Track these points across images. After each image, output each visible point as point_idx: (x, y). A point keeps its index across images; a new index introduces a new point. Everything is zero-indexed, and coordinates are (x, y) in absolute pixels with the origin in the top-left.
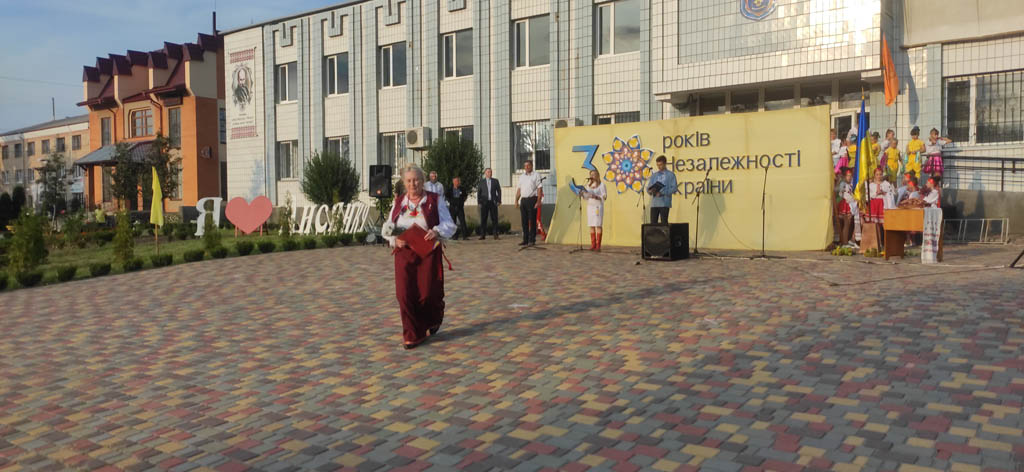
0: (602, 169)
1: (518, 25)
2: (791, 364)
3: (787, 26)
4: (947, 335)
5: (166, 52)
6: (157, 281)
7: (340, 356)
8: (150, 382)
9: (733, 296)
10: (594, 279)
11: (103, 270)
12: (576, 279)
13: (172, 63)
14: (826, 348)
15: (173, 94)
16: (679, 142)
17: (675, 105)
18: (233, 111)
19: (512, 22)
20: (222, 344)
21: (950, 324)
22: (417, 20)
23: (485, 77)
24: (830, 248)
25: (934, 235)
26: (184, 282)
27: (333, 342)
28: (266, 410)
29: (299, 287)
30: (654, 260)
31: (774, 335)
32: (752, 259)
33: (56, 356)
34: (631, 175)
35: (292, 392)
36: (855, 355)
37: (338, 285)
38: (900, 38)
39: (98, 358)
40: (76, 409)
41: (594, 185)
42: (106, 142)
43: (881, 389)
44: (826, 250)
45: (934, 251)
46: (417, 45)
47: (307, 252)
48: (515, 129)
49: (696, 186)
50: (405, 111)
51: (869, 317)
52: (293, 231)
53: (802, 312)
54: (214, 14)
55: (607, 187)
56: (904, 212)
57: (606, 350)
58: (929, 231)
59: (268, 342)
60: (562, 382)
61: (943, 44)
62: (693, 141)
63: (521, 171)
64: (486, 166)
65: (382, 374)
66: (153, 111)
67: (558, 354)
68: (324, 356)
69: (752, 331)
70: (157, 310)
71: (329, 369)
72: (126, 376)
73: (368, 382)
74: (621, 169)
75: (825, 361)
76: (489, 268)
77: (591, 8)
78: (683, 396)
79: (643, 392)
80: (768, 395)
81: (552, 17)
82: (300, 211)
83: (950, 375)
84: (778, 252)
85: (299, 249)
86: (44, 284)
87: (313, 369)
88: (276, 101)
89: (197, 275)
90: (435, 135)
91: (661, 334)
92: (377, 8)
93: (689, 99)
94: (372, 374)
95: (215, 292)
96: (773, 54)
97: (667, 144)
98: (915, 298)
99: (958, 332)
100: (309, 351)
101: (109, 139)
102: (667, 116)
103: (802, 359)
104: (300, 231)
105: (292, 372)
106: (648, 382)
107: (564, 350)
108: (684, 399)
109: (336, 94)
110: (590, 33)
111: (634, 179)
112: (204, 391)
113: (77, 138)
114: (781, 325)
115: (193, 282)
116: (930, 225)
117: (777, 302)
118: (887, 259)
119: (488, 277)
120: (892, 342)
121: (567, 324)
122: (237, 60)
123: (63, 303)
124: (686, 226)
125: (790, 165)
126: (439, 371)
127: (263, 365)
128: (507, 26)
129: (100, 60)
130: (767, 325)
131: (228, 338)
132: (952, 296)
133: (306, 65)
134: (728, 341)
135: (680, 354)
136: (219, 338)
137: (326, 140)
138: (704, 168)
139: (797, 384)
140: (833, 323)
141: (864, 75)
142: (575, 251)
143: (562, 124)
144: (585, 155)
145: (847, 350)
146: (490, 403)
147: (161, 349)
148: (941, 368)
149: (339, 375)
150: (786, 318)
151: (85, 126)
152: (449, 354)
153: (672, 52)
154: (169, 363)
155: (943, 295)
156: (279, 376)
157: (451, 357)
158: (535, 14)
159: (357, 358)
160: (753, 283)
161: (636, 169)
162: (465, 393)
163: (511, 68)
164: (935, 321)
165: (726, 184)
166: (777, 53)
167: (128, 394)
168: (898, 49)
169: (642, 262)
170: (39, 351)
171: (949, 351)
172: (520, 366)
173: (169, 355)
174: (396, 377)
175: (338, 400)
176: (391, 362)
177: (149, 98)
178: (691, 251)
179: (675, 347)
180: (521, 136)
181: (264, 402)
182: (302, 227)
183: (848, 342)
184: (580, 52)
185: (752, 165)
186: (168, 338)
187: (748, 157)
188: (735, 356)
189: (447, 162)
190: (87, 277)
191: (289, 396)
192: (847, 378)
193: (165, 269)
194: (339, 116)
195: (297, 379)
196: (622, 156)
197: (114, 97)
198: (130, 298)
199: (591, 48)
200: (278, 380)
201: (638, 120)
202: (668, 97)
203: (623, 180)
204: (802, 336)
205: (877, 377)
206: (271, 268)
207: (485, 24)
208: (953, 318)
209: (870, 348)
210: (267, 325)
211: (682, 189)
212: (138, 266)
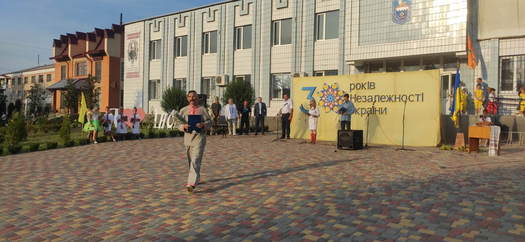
0: (317, 99)
1: (276, 23)
2: (422, 215)
3: (417, 27)
4: (509, 201)
5: (96, 33)
6: (80, 153)
7: (170, 200)
8: (66, 212)
9: (387, 172)
10: (312, 159)
11: (54, 146)
12: (302, 159)
13: (98, 39)
14: (441, 206)
15: (98, 54)
16: (358, 87)
17: (356, 67)
18: (128, 64)
19: (272, 22)
20: (108, 191)
21: (510, 193)
22: (223, 20)
23: (258, 50)
24: (439, 146)
25: (495, 141)
26: (95, 154)
27: (168, 192)
28: (126, 233)
29: (154, 158)
30: (344, 149)
31: (411, 196)
32: (397, 150)
33: (19, 195)
34: (333, 103)
35: (141, 222)
36: (458, 211)
37: (175, 158)
38: (476, 36)
39: (41, 197)
40: (23, 227)
41: (312, 108)
42: (63, 78)
43: (473, 233)
44: (437, 147)
45: (496, 150)
46: (223, 32)
47: (161, 139)
48: (272, 76)
49: (367, 110)
50: (215, 66)
51: (464, 187)
52: (155, 127)
53: (426, 184)
54: (121, 14)
55: (320, 109)
56: (479, 128)
57: (317, 202)
58: (493, 139)
59: (133, 190)
60: (293, 221)
61: (500, 39)
62: (366, 86)
63: (275, 99)
64: (257, 96)
65: (192, 212)
66: (88, 63)
67: (291, 204)
68: (161, 200)
69: (399, 194)
70: (77, 170)
71: (164, 208)
72: (53, 208)
73: (184, 217)
74: (328, 100)
75: (441, 214)
76: (255, 152)
77: (314, 15)
78: (361, 233)
79: (338, 229)
80: (409, 235)
81: (293, 20)
82: (159, 116)
83: (513, 225)
84: (411, 147)
85: (157, 137)
86: (22, 152)
87: (155, 208)
88: (150, 59)
89: (102, 150)
90: (231, 79)
91: (348, 193)
92: (203, 13)
93: (364, 64)
94: (187, 212)
95: (110, 160)
96: (409, 41)
97: (352, 87)
98: (488, 177)
99: (516, 199)
100: (154, 197)
101: (65, 77)
102: (352, 73)
103: (428, 212)
104: (159, 127)
105: (143, 209)
106: (340, 223)
107: (294, 201)
108: (361, 236)
109: (180, 57)
110: (313, 29)
111: (334, 105)
112: (94, 219)
113: (49, 76)
114: (415, 191)
115: (99, 154)
116: (493, 136)
117: (412, 177)
118: (470, 153)
119: (255, 156)
120: (478, 203)
121: (296, 186)
122: (131, 38)
123: (29, 164)
124: (362, 131)
125: (418, 101)
126: (224, 211)
127: (128, 205)
128: (270, 23)
129: (62, 36)
130: (408, 190)
131: (112, 188)
132: (509, 177)
133: (166, 42)
134: (386, 200)
135: (359, 207)
136: (107, 187)
137: (174, 80)
138: (372, 101)
139: (426, 228)
140: (444, 191)
141: (457, 54)
142: (302, 143)
143: (297, 75)
144: (309, 92)
145: (454, 208)
146: (251, 233)
147: (75, 193)
148: (508, 221)
149: (169, 212)
150: (418, 187)
151: (53, 70)
152: (230, 201)
153: (355, 39)
154: (77, 201)
155: (504, 176)
156: (135, 212)
157: (231, 203)
158: (284, 18)
159: (180, 202)
160: (398, 165)
161: (336, 100)
162: (237, 226)
163: (271, 45)
164: (501, 192)
165: (383, 109)
166: (411, 41)
167: (52, 219)
168: (475, 41)
169: (338, 150)
170: (11, 191)
171: (511, 211)
172: (268, 211)
173: (80, 196)
174: (200, 215)
175: (166, 228)
176: (199, 205)
177: (86, 56)
178: (364, 145)
179: (356, 202)
180: (275, 81)
181: (126, 227)
182: (160, 125)
183: (453, 202)
184: (307, 38)
185: (398, 100)
186: (80, 186)
187: (395, 96)
188: (390, 209)
189: (236, 93)
190: (45, 150)
191: (139, 224)
192: (454, 225)
193: (85, 146)
194: (182, 68)
195: (145, 214)
196: (328, 93)
197: (68, 55)
198: (65, 162)
199: (313, 36)
200: (135, 214)
201: (337, 75)
202: (353, 63)
203: (328, 106)
204: (427, 198)
205: (471, 225)
206: (141, 148)
207: (258, 22)
208: (511, 190)
209: (466, 207)
210: (133, 180)
211: (359, 111)
212: (72, 144)
